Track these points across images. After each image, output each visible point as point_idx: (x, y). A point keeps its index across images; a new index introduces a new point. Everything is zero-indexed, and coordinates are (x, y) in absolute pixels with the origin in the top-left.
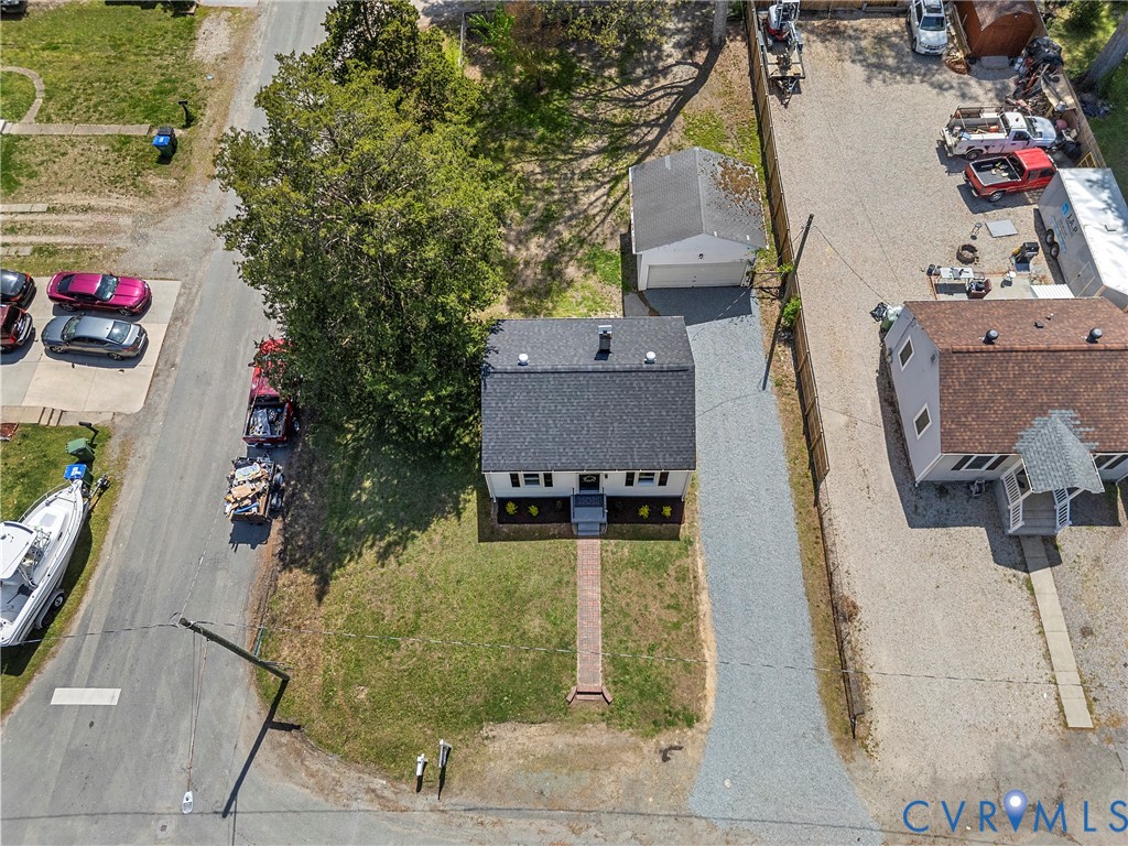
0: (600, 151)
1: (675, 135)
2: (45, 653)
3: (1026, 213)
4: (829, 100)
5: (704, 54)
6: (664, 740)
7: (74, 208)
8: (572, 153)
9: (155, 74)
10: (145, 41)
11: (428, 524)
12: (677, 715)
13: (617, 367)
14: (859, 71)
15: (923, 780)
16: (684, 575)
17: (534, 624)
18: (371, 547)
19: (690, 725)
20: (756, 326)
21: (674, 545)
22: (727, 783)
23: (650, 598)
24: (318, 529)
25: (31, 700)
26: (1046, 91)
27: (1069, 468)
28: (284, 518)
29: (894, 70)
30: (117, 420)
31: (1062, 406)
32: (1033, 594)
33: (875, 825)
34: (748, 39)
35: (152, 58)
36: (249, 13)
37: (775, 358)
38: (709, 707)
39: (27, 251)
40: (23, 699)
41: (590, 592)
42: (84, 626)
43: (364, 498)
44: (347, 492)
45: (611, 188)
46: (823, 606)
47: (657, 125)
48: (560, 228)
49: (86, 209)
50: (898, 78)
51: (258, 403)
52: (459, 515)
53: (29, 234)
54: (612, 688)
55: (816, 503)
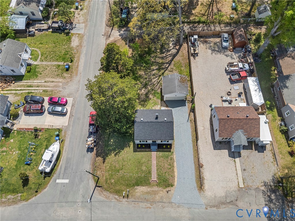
0: (156, 69)
1: (172, 66)
2: (54, 173)
3: (241, 84)
4: (204, 58)
5: (178, 47)
6: (167, 189)
7: (50, 81)
8: (151, 70)
9: (63, 50)
10: (61, 42)
11: (124, 149)
12: (170, 185)
13: (159, 121)
14: (210, 51)
15: (213, 196)
16: (172, 159)
17: (144, 168)
18: (113, 153)
19: (172, 187)
20: (186, 109)
21: (170, 153)
22: (178, 197)
23: (165, 163)
24: (103, 149)
25: (52, 181)
26: (248, 58)
27: (241, 141)
28: (96, 147)
29: (218, 51)
30: (63, 127)
31: (241, 129)
32: (235, 163)
33: (204, 204)
34: (187, 43)
35: (63, 46)
36: (82, 35)
37: (190, 115)
38: (176, 183)
39: (42, 91)
40: (51, 181)
41: (154, 162)
42: (61, 168)
43: (111, 143)
44: (108, 142)
45: (159, 78)
46: (197, 165)
47: (168, 63)
48: (148, 87)
49: (53, 82)
50: (218, 53)
51: (90, 125)
52: (129, 147)
53: (41, 87)
54: (158, 180)
55: (197, 145)
